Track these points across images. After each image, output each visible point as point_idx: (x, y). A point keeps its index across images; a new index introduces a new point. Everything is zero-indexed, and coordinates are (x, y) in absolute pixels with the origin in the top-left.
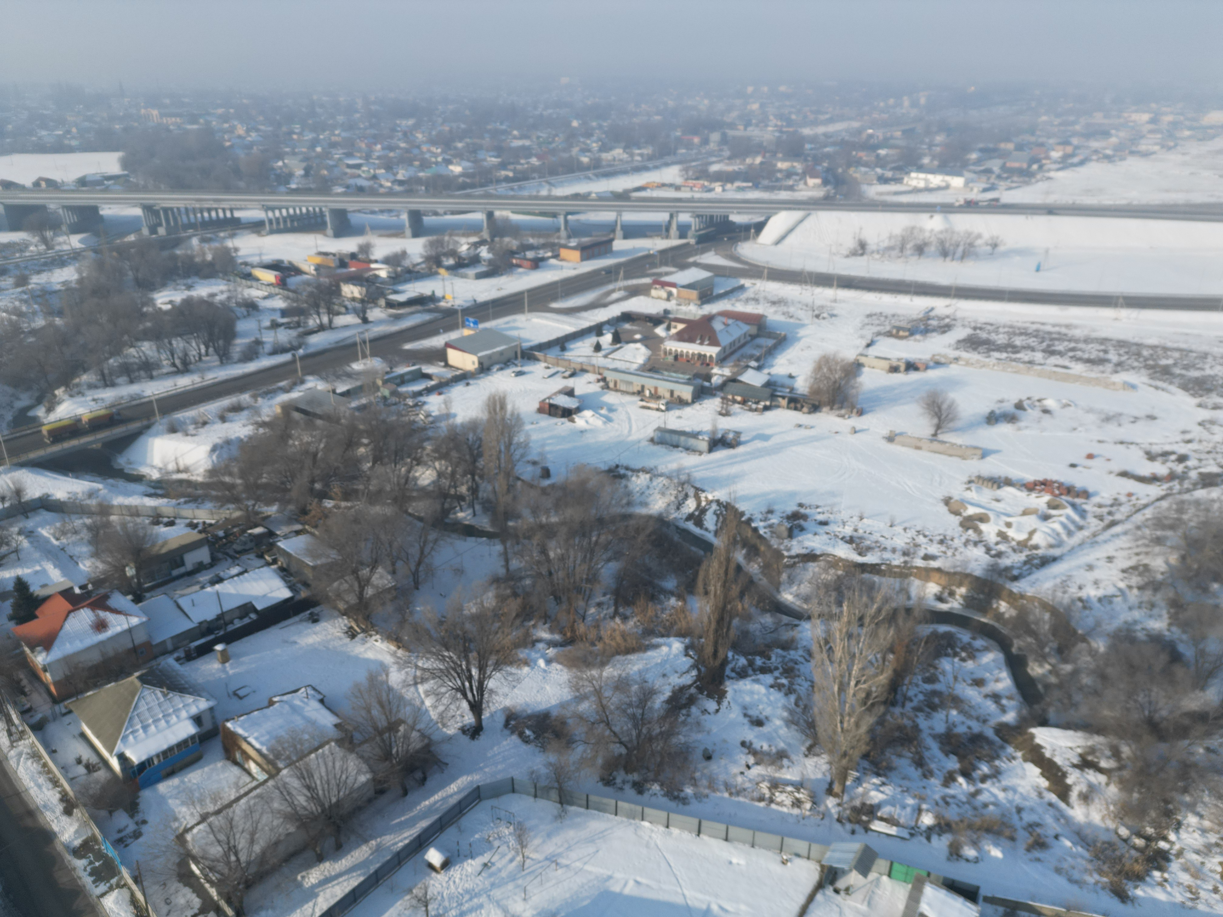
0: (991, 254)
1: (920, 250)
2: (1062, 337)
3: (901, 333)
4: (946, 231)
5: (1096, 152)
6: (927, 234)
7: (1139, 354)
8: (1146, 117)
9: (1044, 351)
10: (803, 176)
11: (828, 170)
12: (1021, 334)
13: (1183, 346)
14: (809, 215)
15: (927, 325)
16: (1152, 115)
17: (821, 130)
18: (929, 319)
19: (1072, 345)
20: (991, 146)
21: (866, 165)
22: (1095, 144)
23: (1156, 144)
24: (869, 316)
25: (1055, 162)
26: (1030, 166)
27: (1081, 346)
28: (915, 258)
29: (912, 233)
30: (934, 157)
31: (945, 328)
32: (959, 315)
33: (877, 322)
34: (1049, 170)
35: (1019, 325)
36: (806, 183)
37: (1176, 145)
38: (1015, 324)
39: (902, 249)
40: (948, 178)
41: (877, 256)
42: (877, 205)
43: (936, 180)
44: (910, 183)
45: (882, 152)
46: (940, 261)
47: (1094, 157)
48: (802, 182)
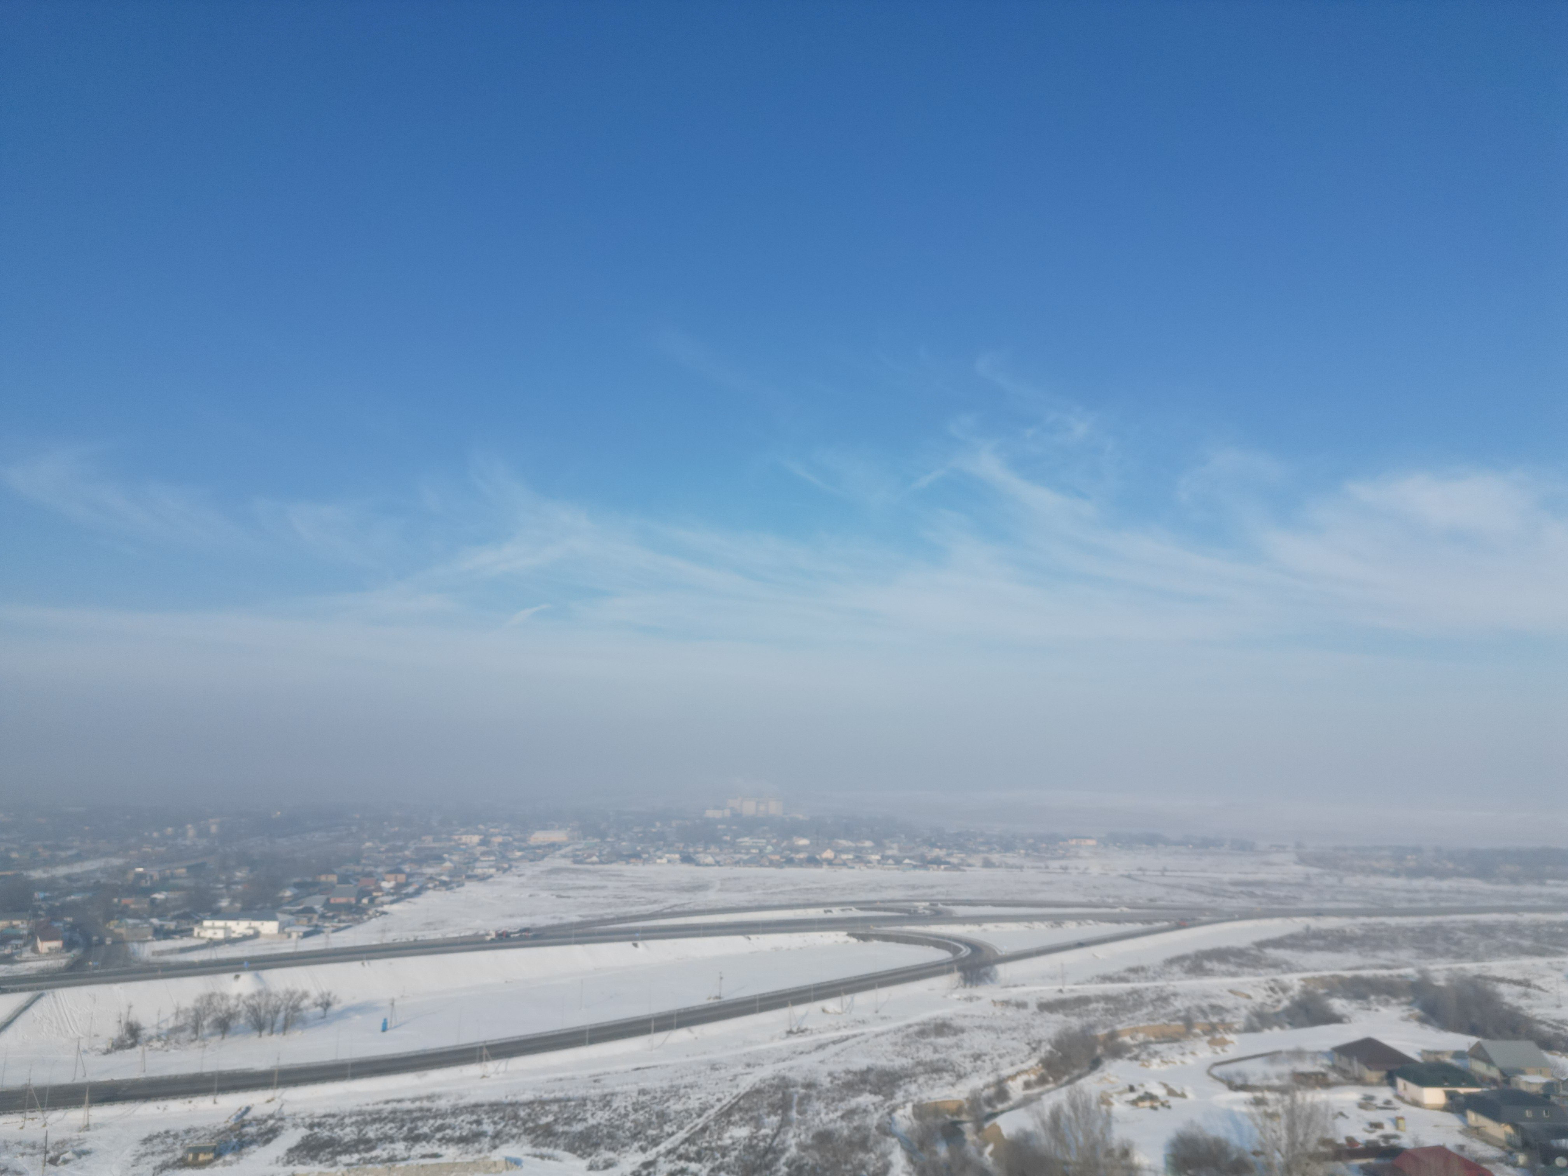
0: (323, 1017)
1: (224, 1025)
2: (426, 1114)
3: (202, 1157)
4: (260, 993)
5: (431, 878)
6: (232, 1002)
7: (516, 1117)
8: (476, 839)
9: (405, 1139)
10: (30, 939)
11: (73, 927)
12: (374, 1121)
13: (560, 1095)
14: (39, 997)
15: (241, 1136)
16: (481, 837)
17: (61, 871)
18: (243, 1126)
19: (439, 1122)
20: (309, 879)
21: (136, 915)
22: (429, 871)
23: (491, 867)
24: (147, 1141)
25: (388, 894)
26: (359, 901)
27: (450, 1121)
28: (218, 1038)
29: (210, 1003)
30: (234, 898)
31: (269, 1135)
32: (287, 1110)
33: (161, 1147)
34: (382, 904)
35: (370, 1108)
36: (35, 950)
37: (510, 867)
38: (365, 1108)
39: (196, 1028)
40: (256, 924)
41: (156, 1044)
42: (153, 970)
43: (240, 927)
44: (202, 934)
45: (159, 896)
46: (254, 1037)
47: (430, 885)
48: (29, 948)
